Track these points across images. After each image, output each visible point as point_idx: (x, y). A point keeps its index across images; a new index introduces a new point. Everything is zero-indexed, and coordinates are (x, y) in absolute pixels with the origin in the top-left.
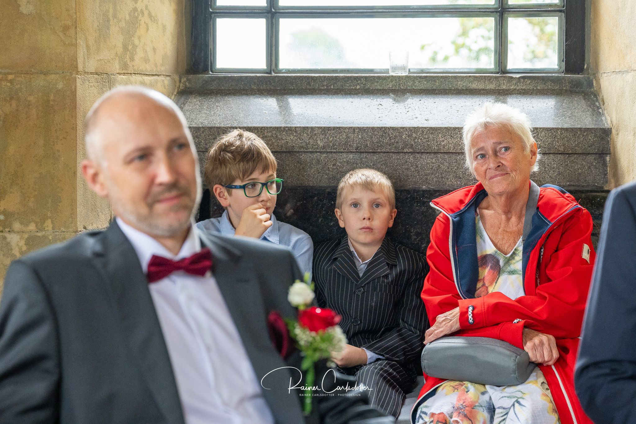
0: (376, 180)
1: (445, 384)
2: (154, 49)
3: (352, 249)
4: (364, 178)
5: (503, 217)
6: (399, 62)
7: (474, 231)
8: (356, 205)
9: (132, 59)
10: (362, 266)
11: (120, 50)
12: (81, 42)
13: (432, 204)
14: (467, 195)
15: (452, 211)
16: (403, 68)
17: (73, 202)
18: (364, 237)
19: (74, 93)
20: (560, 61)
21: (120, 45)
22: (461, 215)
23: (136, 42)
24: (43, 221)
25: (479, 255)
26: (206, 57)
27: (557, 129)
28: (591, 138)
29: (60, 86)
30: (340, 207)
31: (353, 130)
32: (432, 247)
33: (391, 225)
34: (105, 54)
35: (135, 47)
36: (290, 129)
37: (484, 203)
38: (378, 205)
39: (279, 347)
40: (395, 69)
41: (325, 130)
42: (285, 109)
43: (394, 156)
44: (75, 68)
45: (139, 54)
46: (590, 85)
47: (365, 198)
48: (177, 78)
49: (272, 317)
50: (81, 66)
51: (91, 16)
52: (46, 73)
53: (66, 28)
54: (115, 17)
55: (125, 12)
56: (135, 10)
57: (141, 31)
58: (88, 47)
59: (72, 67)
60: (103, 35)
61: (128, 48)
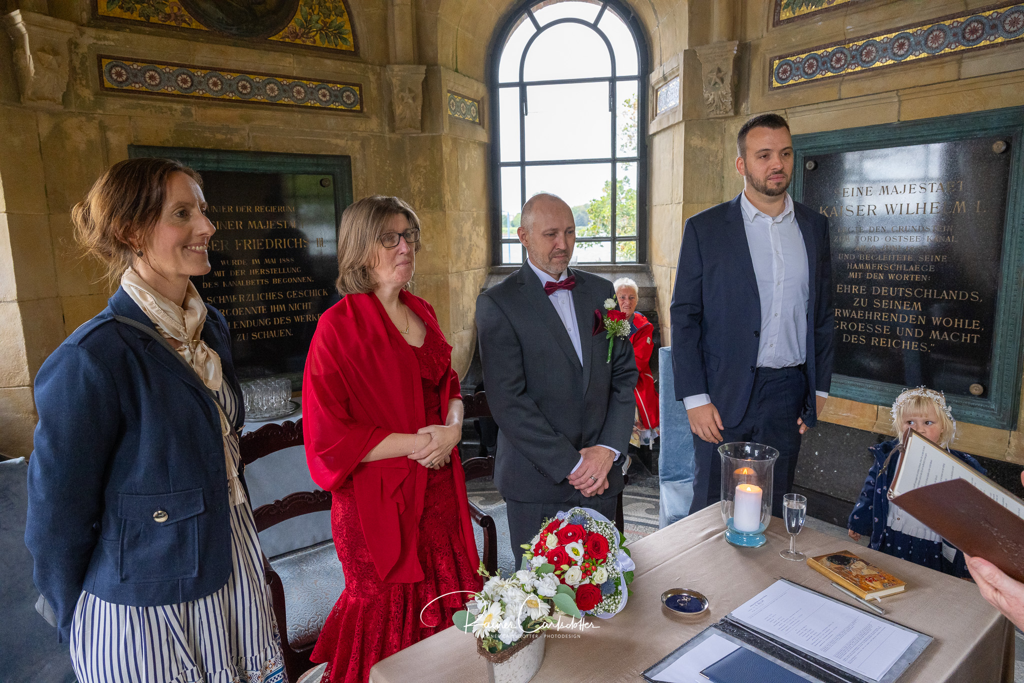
2: (479, 258)
9: (470, 264)
11: (465, 261)
12: (450, 262)
19: (448, 281)
20: (637, 258)
21: (465, 260)
23: (471, 257)
26: (499, 259)
28: (649, 291)
29: (442, 279)
34: (460, 264)
35: (471, 259)
44: (448, 272)
45: (473, 261)
46: (649, 269)
48: (488, 268)
50: (450, 271)
51: (453, 251)
52: (437, 274)
53: (444, 257)
54: (463, 249)
55: (467, 246)
56: (471, 245)
57: (473, 252)
58: (452, 263)
59: (446, 272)
60: (458, 257)
61: (468, 260)
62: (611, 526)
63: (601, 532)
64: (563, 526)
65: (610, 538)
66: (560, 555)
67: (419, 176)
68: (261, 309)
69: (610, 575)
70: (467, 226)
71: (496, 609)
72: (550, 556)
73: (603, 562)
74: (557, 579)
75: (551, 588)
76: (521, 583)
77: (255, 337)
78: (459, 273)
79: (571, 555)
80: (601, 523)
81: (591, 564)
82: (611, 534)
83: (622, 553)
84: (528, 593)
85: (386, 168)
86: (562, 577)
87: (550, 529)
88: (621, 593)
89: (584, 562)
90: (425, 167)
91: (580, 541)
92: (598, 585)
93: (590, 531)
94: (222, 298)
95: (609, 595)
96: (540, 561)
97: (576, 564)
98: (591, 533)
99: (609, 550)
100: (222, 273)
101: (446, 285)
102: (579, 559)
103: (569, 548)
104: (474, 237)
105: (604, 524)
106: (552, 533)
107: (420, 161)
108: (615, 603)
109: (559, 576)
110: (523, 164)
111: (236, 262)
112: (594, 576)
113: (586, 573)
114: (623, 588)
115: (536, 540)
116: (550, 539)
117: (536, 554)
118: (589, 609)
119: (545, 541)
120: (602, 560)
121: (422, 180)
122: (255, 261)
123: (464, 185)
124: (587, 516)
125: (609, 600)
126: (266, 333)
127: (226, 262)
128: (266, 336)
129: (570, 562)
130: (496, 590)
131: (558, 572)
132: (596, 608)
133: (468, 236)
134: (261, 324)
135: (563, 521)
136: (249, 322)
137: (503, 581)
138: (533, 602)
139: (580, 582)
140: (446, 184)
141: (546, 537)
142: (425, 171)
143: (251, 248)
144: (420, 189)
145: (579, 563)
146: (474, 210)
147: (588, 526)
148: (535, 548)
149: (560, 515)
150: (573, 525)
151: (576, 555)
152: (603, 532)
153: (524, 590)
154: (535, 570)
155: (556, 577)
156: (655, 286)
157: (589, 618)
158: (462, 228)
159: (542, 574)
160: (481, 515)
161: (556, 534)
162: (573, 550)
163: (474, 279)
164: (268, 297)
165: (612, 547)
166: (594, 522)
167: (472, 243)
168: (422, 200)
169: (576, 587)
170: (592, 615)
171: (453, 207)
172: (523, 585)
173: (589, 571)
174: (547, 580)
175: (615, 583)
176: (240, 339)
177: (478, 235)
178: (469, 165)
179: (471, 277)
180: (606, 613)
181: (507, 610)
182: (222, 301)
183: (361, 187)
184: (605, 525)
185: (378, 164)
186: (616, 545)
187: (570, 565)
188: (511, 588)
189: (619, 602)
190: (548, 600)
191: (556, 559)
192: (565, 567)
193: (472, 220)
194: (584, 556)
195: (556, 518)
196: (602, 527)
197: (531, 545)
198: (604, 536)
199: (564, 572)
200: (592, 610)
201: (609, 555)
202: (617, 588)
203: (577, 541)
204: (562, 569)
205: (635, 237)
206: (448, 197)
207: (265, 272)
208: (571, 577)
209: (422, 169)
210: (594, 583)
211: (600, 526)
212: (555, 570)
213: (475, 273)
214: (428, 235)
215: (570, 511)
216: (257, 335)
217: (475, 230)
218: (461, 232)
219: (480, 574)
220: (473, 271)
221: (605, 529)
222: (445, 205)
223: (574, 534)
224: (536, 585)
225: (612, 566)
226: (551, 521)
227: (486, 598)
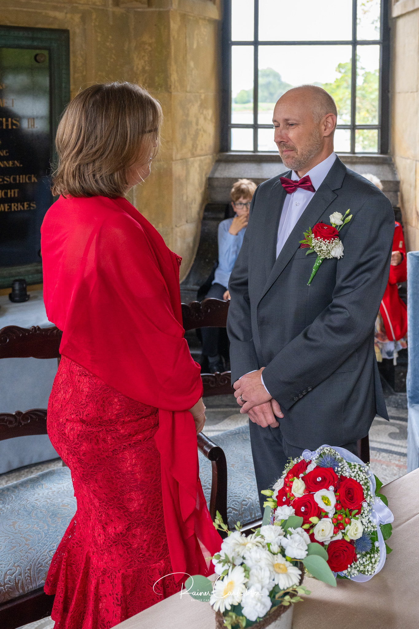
2: (205, 144)
9: (196, 150)
12: (174, 148)
19: (171, 169)
20: (378, 149)
21: (191, 146)
23: (198, 143)
26: (227, 145)
29: (165, 166)
34: (184, 151)
35: (197, 145)
44: (172, 159)
45: (199, 147)
46: (391, 161)
48: (215, 155)
50: (174, 158)
51: (178, 136)
52: (159, 161)
53: (168, 142)
54: (188, 134)
55: (193, 132)
56: (197, 129)
57: (200, 138)
58: (177, 149)
59: (170, 159)
60: (183, 142)
61: (194, 146)
62: (366, 470)
63: (355, 477)
64: (311, 468)
65: (366, 484)
66: (308, 504)
67: (143, 54)
69: (366, 529)
70: (194, 109)
71: (237, 574)
72: (296, 504)
73: (357, 514)
74: (306, 536)
75: (301, 547)
76: (266, 541)
78: (184, 160)
79: (321, 505)
80: (355, 465)
81: (344, 516)
82: (366, 479)
83: (378, 502)
84: (274, 554)
85: (108, 44)
86: (311, 532)
87: (295, 472)
88: (378, 551)
89: (336, 513)
90: (150, 45)
91: (332, 488)
92: (352, 541)
93: (341, 476)
95: (364, 553)
96: (286, 512)
97: (326, 516)
98: (343, 478)
99: (364, 499)
101: (169, 173)
102: (330, 509)
103: (318, 496)
104: (201, 121)
105: (357, 467)
106: (298, 478)
107: (146, 38)
108: (371, 562)
109: (307, 531)
110: (256, 43)
112: (348, 531)
113: (339, 526)
114: (380, 544)
115: (279, 485)
116: (297, 485)
117: (279, 503)
118: (342, 570)
119: (290, 487)
120: (356, 511)
121: (146, 58)
123: (192, 64)
124: (338, 457)
125: (364, 560)
129: (320, 514)
130: (237, 550)
131: (307, 526)
132: (349, 569)
133: (194, 120)
135: (310, 462)
137: (245, 538)
138: (281, 566)
139: (332, 537)
140: (173, 63)
141: (292, 482)
142: (150, 48)
144: (144, 68)
145: (331, 515)
146: (202, 91)
147: (339, 469)
148: (277, 494)
149: (306, 455)
150: (324, 468)
151: (327, 504)
152: (357, 477)
153: (269, 550)
154: (280, 523)
155: (305, 533)
156: (398, 180)
157: (342, 582)
158: (188, 110)
159: (290, 529)
160: (209, 446)
161: (303, 478)
162: (323, 499)
163: (200, 166)
165: (367, 494)
166: (346, 464)
167: (199, 127)
168: (146, 80)
169: (327, 543)
170: (345, 577)
171: (179, 88)
172: (269, 545)
173: (342, 524)
174: (297, 537)
175: (371, 539)
177: (205, 118)
178: (198, 43)
179: (196, 165)
180: (361, 575)
181: (251, 577)
183: (79, 64)
184: (359, 468)
185: (99, 39)
186: (371, 493)
187: (320, 518)
188: (255, 548)
189: (376, 561)
190: (297, 563)
191: (303, 509)
192: (314, 519)
193: (199, 102)
194: (336, 507)
195: (302, 458)
196: (356, 470)
197: (273, 490)
198: (358, 481)
199: (313, 526)
200: (345, 572)
201: (365, 505)
202: (373, 544)
203: (327, 488)
204: (310, 522)
205: (376, 125)
206: (174, 77)
208: (321, 532)
209: (147, 46)
210: (348, 539)
211: (353, 470)
212: (303, 524)
213: (201, 161)
215: (318, 450)
217: (202, 113)
218: (187, 115)
219: (217, 527)
220: (198, 158)
221: (359, 472)
222: (171, 86)
223: (324, 479)
224: (283, 544)
225: (367, 518)
226: (295, 462)
227: (226, 561)
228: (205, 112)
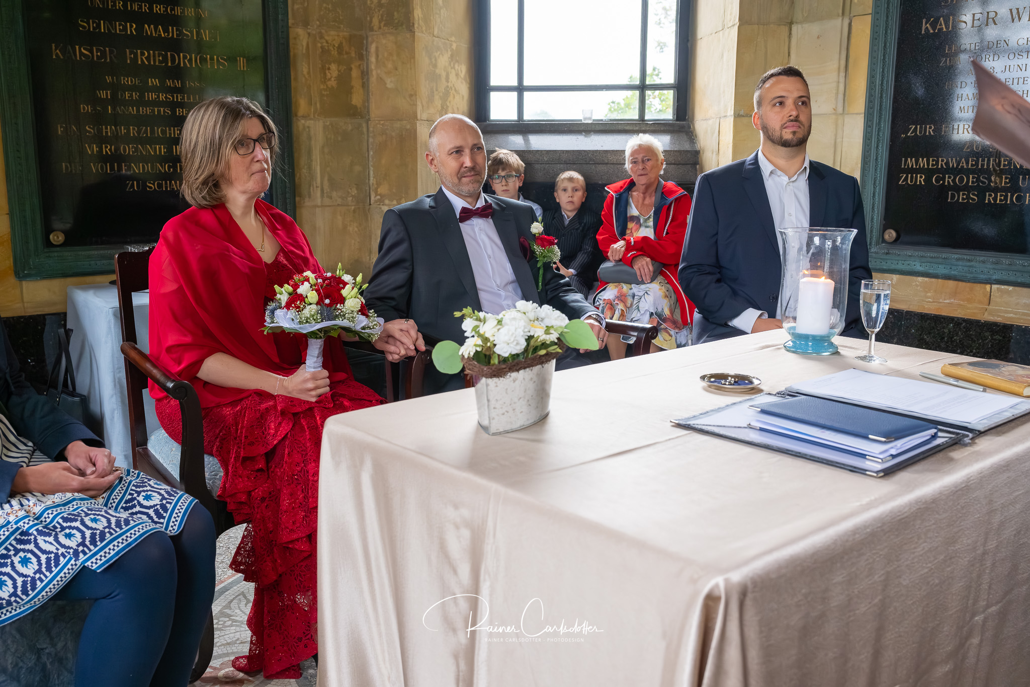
0: (575, 177)
1: (610, 284)
2: (458, 108)
3: (563, 213)
4: (569, 175)
5: (642, 195)
6: (588, 115)
7: (627, 203)
8: (565, 190)
10: (567, 222)
11: (440, 108)
12: (419, 103)
13: (606, 188)
14: (625, 184)
15: (616, 192)
16: (590, 119)
17: (416, 188)
18: (569, 207)
19: (415, 131)
20: (674, 114)
21: (439, 105)
22: (621, 195)
23: (448, 104)
24: (400, 199)
25: (628, 215)
26: (485, 113)
27: (671, 151)
28: (689, 155)
29: (408, 127)
30: (557, 192)
31: (563, 151)
32: (604, 211)
33: (584, 200)
34: (432, 111)
35: (447, 107)
36: (530, 151)
37: (634, 189)
38: (576, 190)
39: (525, 257)
40: (585, 119)
41: (548, 152)
42: (527, 141)
43: (584, 166)
44: (416, 117)
46: (690, 127)
47: (570, 186)
49: (522, 240)
50: (419, 117)
51: (424, 89)
52: (401, 120)
53: (411, 96)
54: (437, 90)
55: (442, 89)
56: (448, 87)
57: (451, 98)
58: (423, 106)
59: (414, 117)
60: (431, 100)
61: (444, 108)
68: (160, 148)
70: (443, 60)
77: (151, 188)
94: (106, 128)
100: (107, 93)
101: (412, 135)
104: (452, 77)
111: (128, 81)
122: (152, 81)
123: (440, 1)
126: (166, 183)
127: (113, 79)
128: (166, 188)
133: (444, 74)
134: (160, 170)
136: (143, 166)
143: (147, 63)
146: (453, 39)
156: (698, 149)
158: (436, 60)
164: (170, 134)
167: (449, 84)
171: (424, 28)
176: (130, 189)
177: (457, 75)
182: (107, 132)
193: (449, 53)
205: (672, 84)
206: (418, 13)
207: (166, 97)
214: (390, 65)
216: (154, 185)
217: (454, 68)
218: (435, 66)
222: (414, 24)
228: (456, 66)
